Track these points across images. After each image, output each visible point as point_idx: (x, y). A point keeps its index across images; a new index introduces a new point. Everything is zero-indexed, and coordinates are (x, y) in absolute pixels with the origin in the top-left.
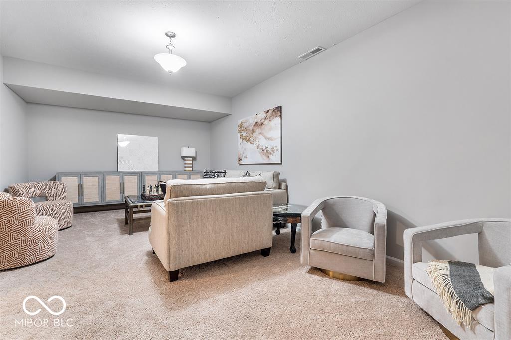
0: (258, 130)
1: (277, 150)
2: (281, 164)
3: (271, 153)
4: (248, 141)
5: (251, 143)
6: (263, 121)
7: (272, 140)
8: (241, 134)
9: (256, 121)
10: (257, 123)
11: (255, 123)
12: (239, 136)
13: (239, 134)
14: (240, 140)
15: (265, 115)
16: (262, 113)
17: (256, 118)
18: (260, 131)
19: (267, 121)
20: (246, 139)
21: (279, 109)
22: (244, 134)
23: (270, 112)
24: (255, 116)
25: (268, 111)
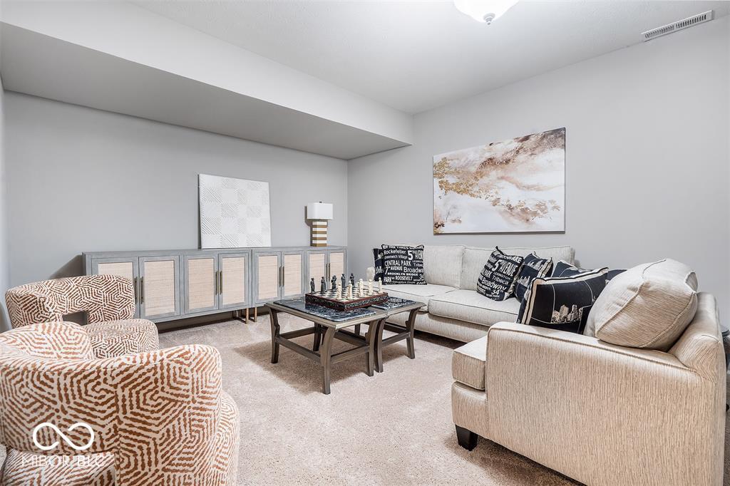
0: (494, 173)
1: (556, 208)
2: (563, 233)
3: (535, 214)
4: (465, 191)
5: (472, 195)
6: (509, 156)
7: (538, 190)
8: (444, 179)
9: (488, 155)
10: (490, 159)
11: (484, 159)
12: (438, 184)
13: (436, 181)
14: (438, 192)
15: (516, 145)
16: (509, 141)
17: (490, 151)
18: (503, 174)
19: (522, 157)
20: (461, 189)
21: (558, 135)
22: (451, 180)
23: (533, 139)
24: (485, 147)
25: (527, 138)
